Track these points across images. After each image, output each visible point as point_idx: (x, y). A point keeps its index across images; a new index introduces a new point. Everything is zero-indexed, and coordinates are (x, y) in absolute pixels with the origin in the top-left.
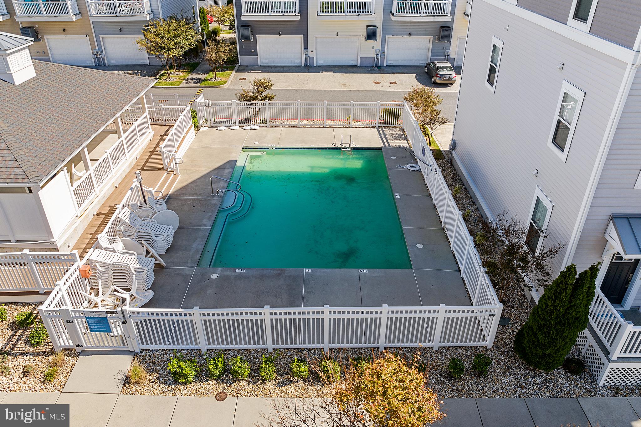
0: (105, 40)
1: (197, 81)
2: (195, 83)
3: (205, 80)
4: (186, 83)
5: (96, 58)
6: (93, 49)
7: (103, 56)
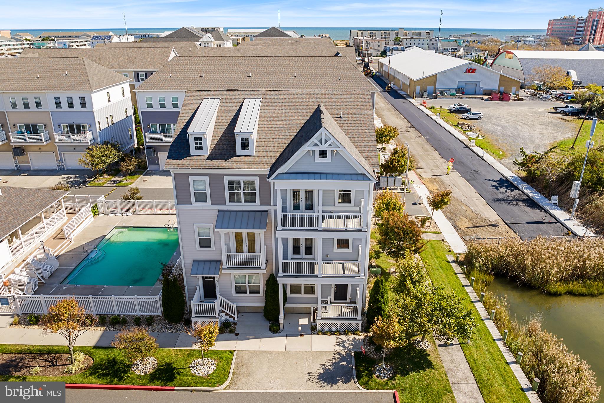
0: (65, 155)
1: (116, 182)
2: (114, 184)
3: (121, 182)
4: (108, 184)
5: (59, 165)
6: (57, 160)
7: (63, 164)
